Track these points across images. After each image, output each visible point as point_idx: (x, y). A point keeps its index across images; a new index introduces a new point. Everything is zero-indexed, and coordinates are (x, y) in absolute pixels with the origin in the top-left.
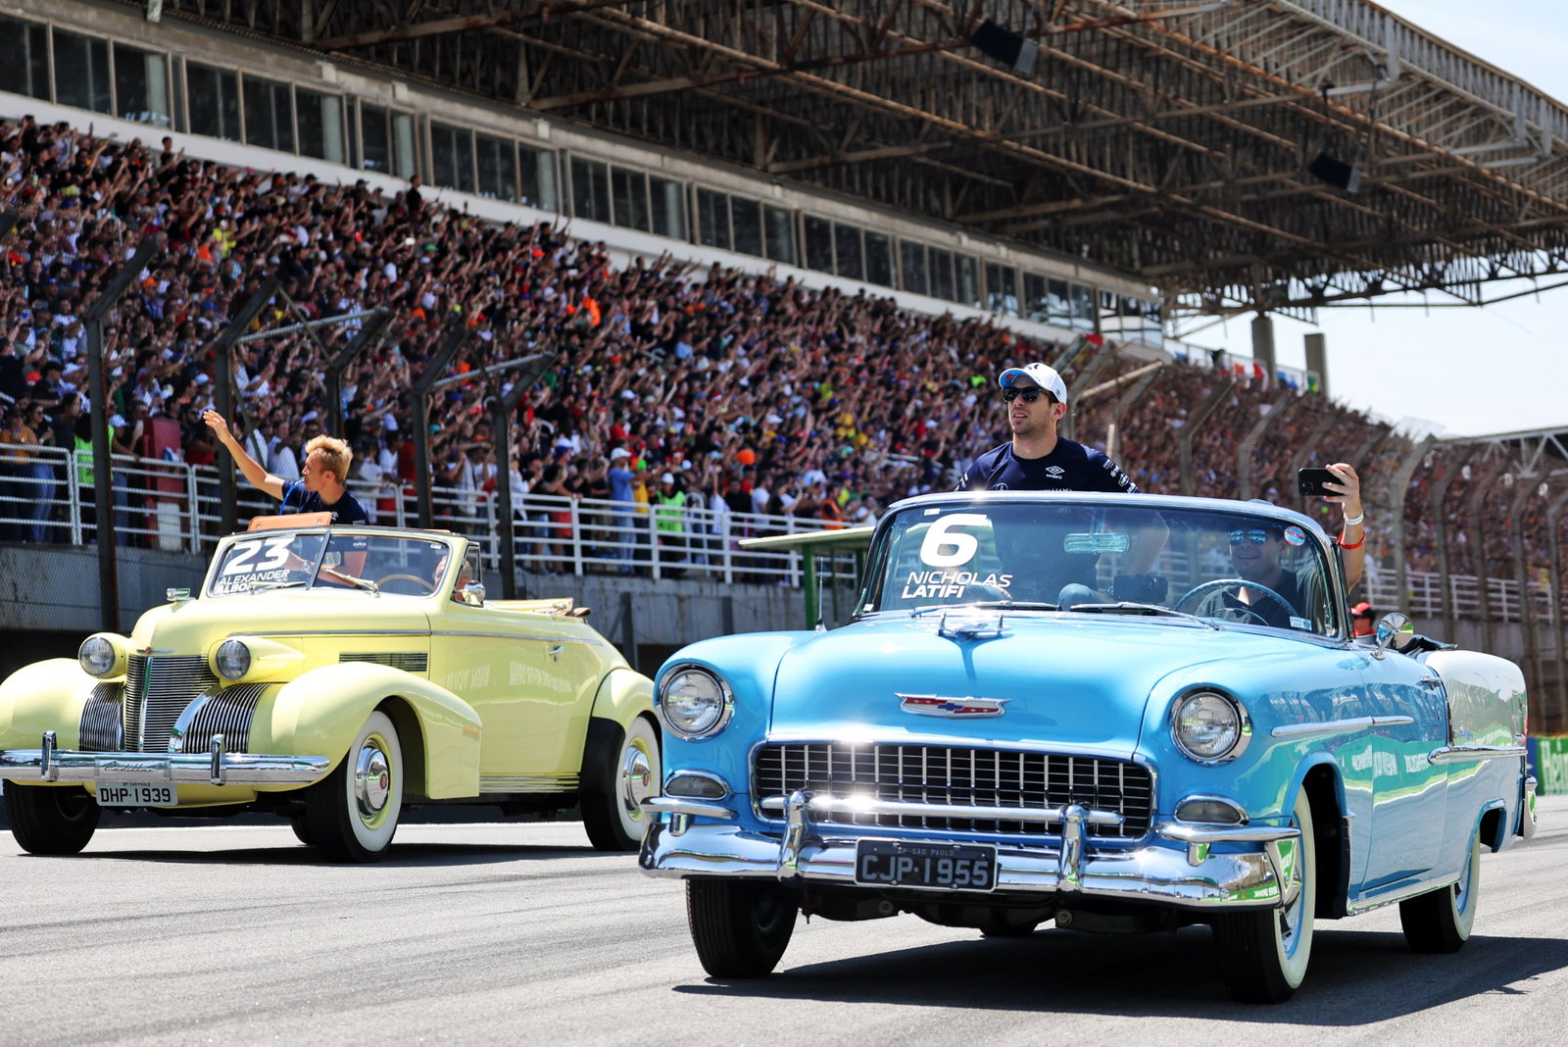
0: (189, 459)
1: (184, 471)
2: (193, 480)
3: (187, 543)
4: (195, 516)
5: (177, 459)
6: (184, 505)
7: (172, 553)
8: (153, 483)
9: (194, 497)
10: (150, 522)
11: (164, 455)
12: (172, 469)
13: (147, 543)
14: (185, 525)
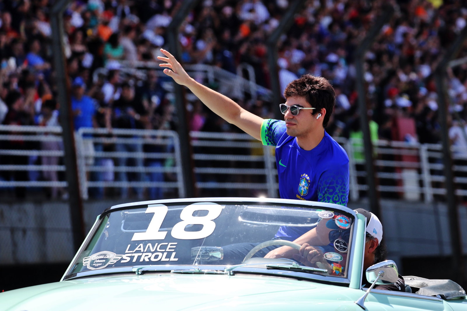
0: (422, 141)
1: (418, 150)
2: (424, 155)
3: (422, 196)
4: (427, 178)
5: (413, 141)
6: (419, 171)
7: (413, 202)
8: (398, 158)
9: (426, 166)
10: (398, 183)
11: (405, 140)
12: (410, 149)
13: (398, 196)
14: (421, 183)
